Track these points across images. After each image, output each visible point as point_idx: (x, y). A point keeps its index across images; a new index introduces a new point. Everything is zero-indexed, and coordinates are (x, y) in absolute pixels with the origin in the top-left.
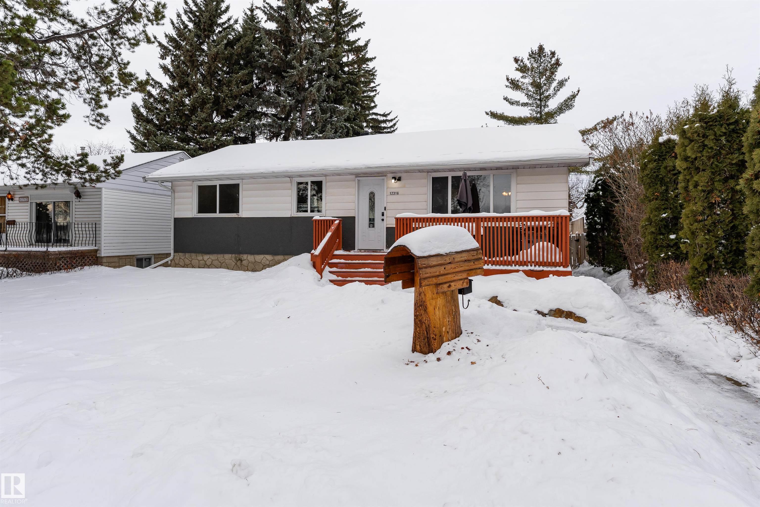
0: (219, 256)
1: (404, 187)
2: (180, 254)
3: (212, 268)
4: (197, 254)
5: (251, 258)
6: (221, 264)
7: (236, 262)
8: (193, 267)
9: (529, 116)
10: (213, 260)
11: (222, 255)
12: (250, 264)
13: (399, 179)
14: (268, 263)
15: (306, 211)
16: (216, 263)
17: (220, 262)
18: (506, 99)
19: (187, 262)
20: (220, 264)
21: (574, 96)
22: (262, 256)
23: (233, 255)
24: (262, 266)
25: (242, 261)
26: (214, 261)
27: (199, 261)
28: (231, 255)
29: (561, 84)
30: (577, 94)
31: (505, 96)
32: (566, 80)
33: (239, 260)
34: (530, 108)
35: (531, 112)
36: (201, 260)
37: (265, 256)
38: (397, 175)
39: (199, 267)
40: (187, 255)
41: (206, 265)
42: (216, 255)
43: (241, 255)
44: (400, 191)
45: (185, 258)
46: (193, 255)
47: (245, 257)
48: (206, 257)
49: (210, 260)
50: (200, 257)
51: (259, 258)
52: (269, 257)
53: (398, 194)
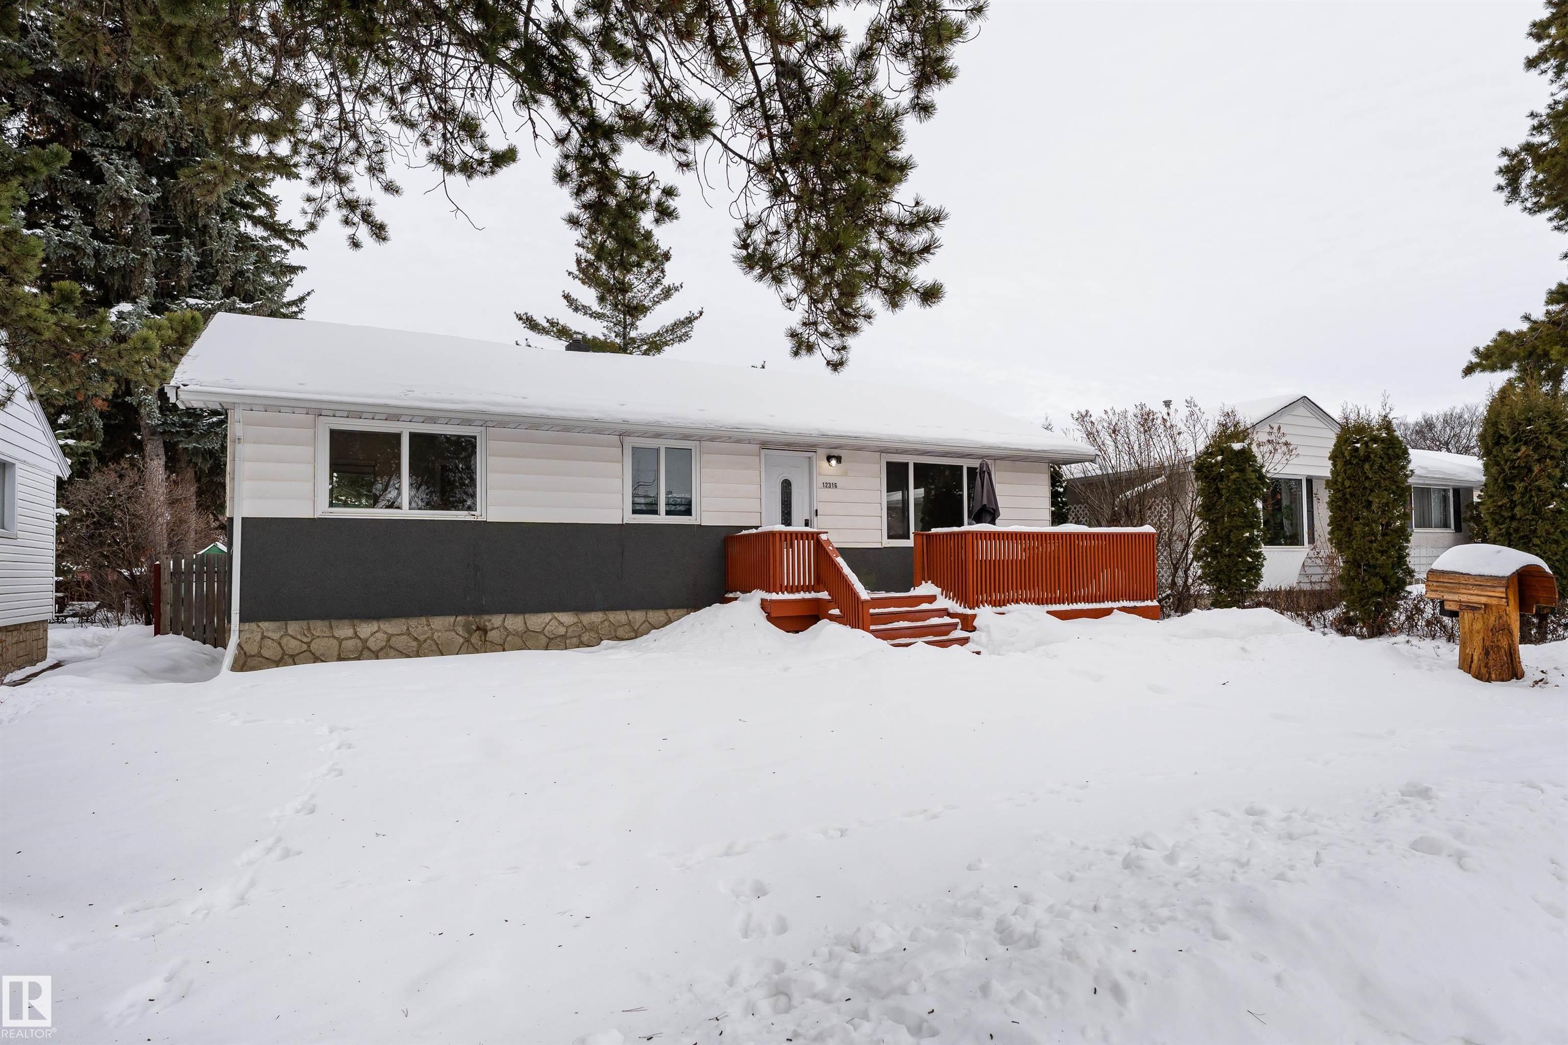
0: (413, 622)
1: (845, 474)
2: (264, 625)
3: (387, 657)
4: (334, 623)
5: (514, 622)
6: (420, 646)
7: (466, 635)
8: (317, 659)
9: (602, 338)
10: (390, 637)
11: (423, 620)
12: (509, 638)
13: (839, 459)
14: (562, 631)
15: (655, 512)
16: (401, 642)
17: (416, 639)
18: (567, 297)
19: (292, 645)
20: (415, 644)
21: (689, 321)
22: (547, 617)
23: (459, 618)
24: (544, 640)
25: (485, 631)
26: (393, 639)
27: (340, 641)
28: (452, 619)
29: (667, 293)
30: (696, 318)
31: (566, 292)
32: (676, 289)
33: (478, 629)
34: (605, 324)
35: (606, 332)
36: (346, 639)
37: (556, 614)
38: (836, 452)
39: (340, 659)
40: (294, 627)
41: (366, 653)
42: (403, 620)
43: (486, 617)
44: (840, 481)
45: (287, 634)
46: (319, 627)
47: (497, 620)
48: (366, 629)
49: (380, 635)
50: (344, 630)
51: (537, 621)
52: (567, 618)
53: (836, 487)
